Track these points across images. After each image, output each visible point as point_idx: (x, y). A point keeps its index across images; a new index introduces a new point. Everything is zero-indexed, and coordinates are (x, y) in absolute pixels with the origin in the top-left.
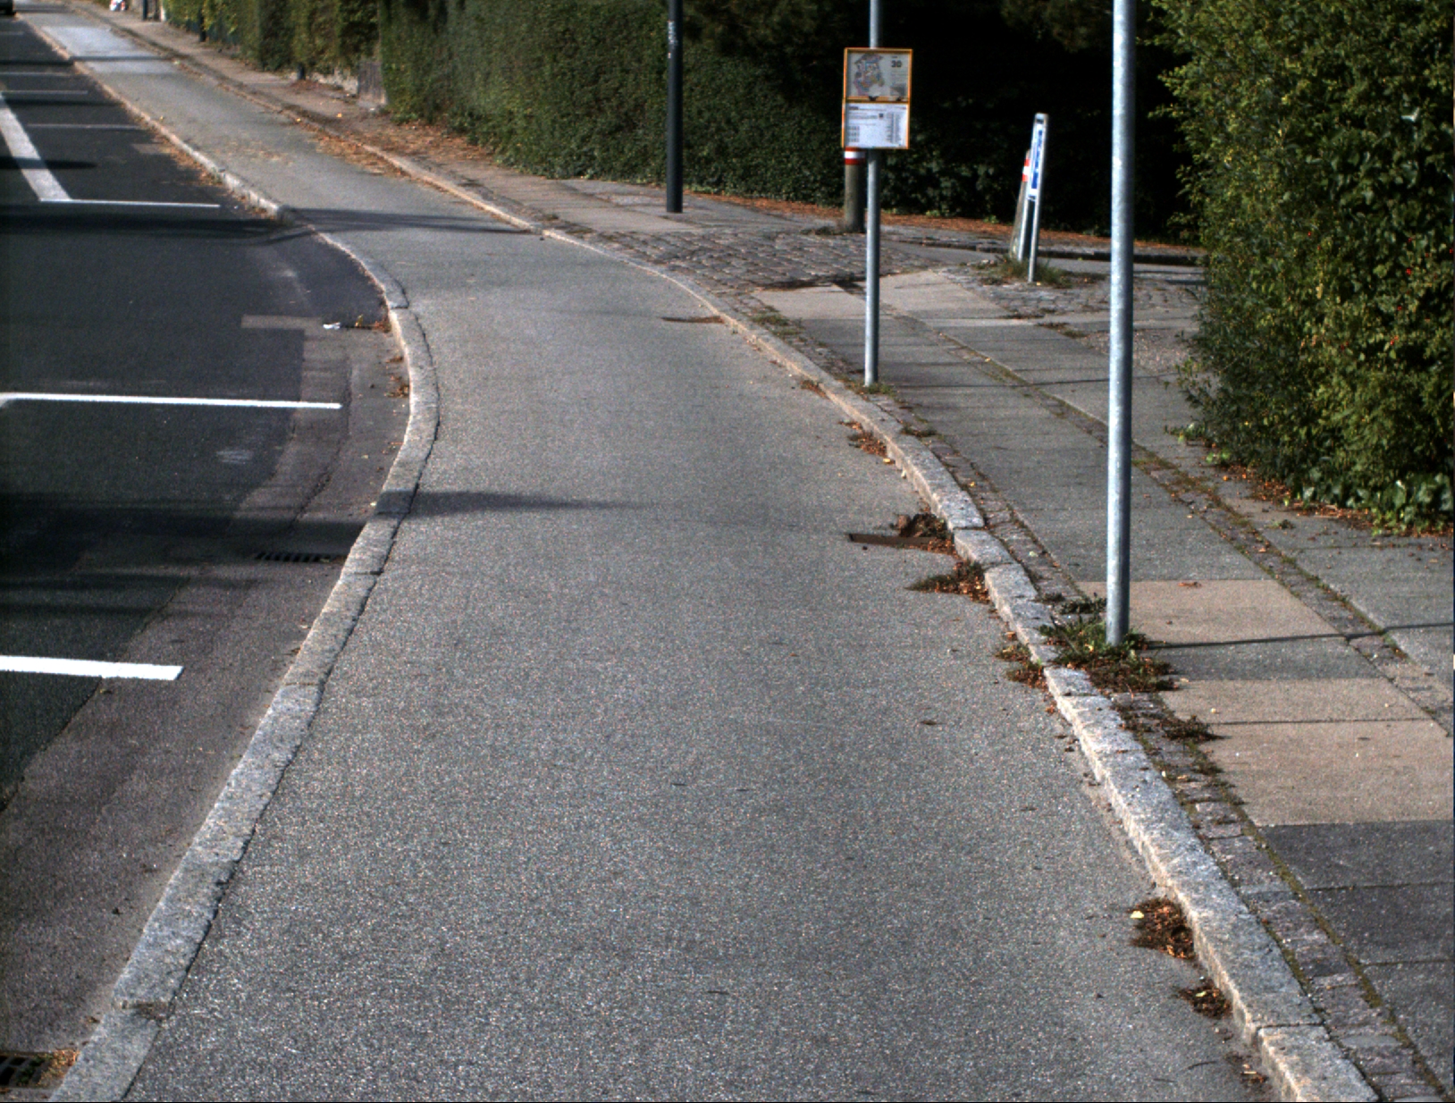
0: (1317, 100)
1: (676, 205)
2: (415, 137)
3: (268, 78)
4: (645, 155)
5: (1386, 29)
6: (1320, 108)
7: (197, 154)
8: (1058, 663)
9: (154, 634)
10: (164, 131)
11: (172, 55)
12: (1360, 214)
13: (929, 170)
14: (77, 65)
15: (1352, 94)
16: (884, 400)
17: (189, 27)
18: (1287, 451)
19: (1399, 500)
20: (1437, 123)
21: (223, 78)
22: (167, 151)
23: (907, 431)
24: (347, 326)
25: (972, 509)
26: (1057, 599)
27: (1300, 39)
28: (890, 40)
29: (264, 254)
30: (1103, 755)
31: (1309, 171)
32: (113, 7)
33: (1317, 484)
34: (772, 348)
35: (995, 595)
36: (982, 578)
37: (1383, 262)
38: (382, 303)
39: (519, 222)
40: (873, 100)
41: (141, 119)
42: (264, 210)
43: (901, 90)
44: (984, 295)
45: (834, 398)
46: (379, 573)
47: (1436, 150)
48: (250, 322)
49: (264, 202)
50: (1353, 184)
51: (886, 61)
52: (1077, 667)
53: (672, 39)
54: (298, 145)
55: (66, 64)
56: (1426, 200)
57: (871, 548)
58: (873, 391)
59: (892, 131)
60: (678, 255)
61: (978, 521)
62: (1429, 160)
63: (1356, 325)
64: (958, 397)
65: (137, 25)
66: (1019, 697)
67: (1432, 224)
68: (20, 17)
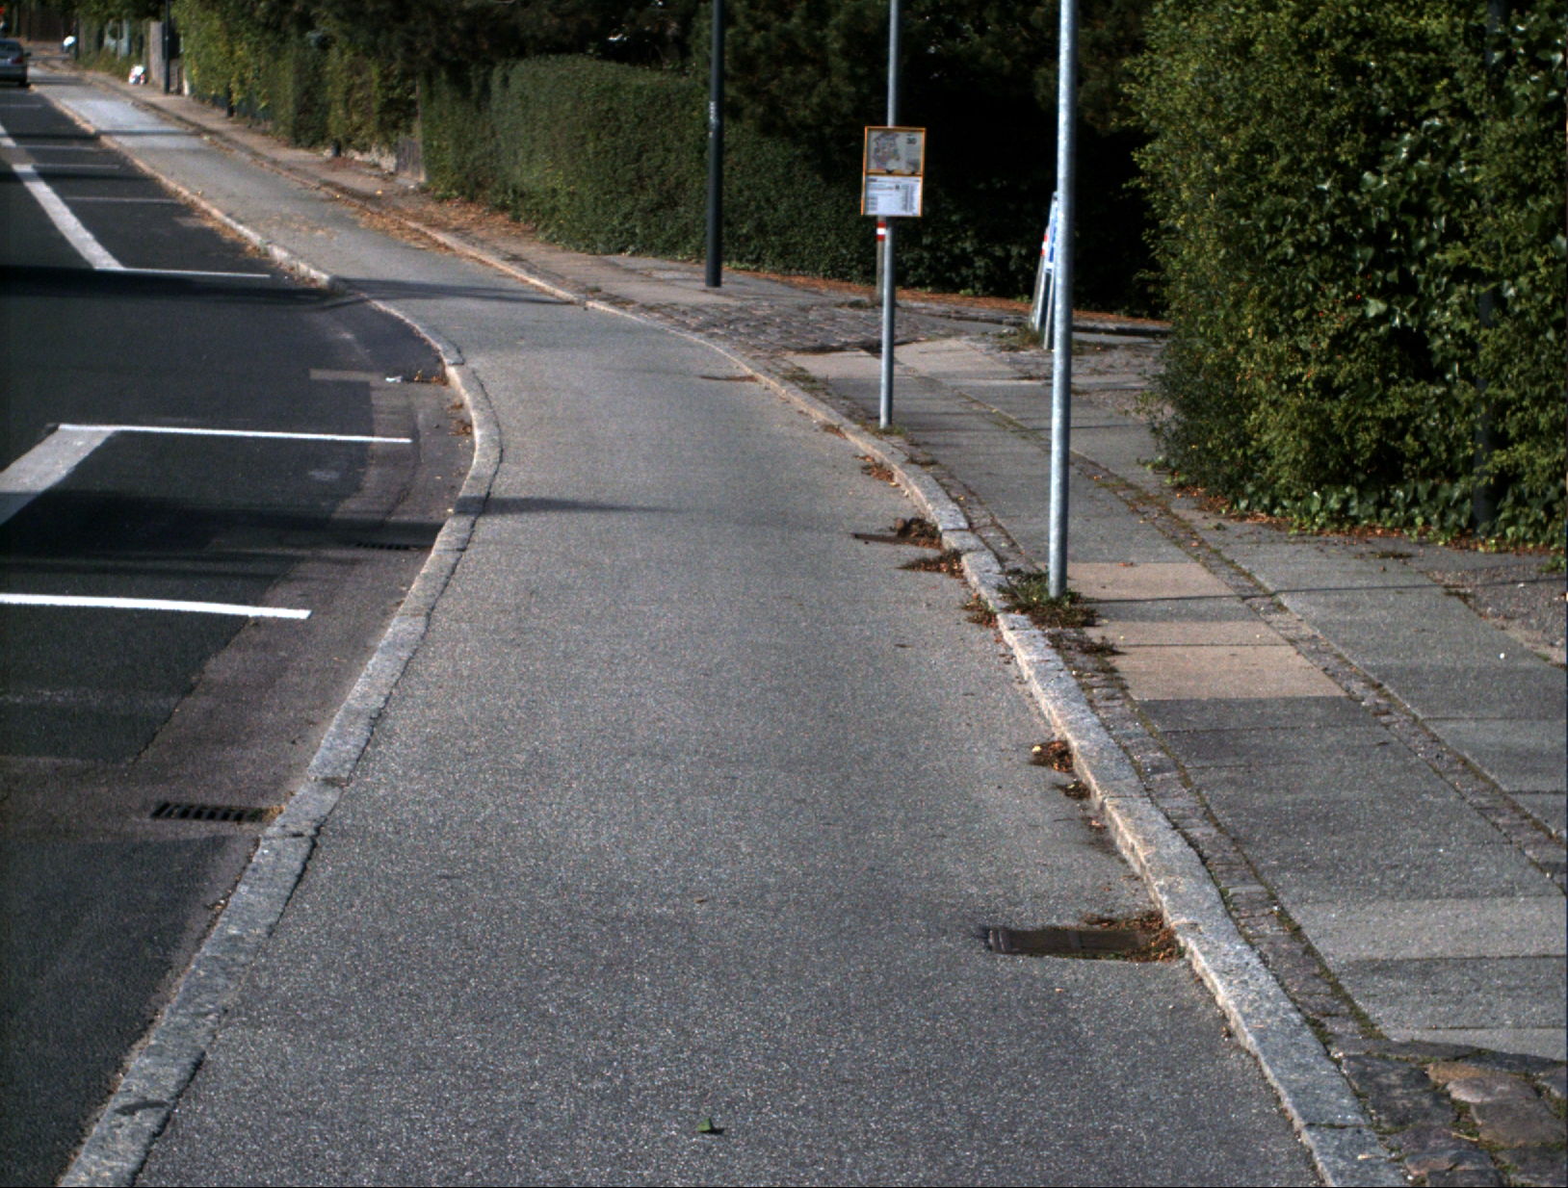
0: (1248, 170)
1: (715, 280)
2: (453, 213)
3: (301, 155)
4: (685, 233)
5: (1304, 112)
6: (1252, 178)
7: (240, 228)
8: (1008, 610)
9: (281, 591)
10: (204, 205)
11: (200, 131)
12: (1283, 267)
13: (964, 250)
14: (104, 139)
15: (1276, 167)
16: (896, 440)
17: (215, 101)
18: (1227, 470)
19: (1315, 507)
20: (1345, 190)
21: (255, 154)
22: (210, 224)
23: (912, 461)
24: (408, 379)
25: (960, 517)
26: (1017, 572)
27: (1238, 120)
28: (905, 120)
29: (320, 319)
30: (1030, 663)
31: (1241, 231)
32: (132, 80)
33: (1250, 496)
34: (799, 400)
35: (968, 571)
36: (959, 560)
37: (1301, 307)
38: (439, 360)
39: (561, 293)
40: (890, 173)
41: (178, 194)
42: (313, 280)
43: (915, 164)
44: (1001, 361)
45: (852, 439)
46: (463, 550)
47: (1343, 214)
48: (317, 374)
49: (313, 273)
50: (1278, 242)
51: (902, 138)
52: (1023, 613)
53: (713, 119)
54: (339, 220)
55: (93, 138)
56: (1337, 255)
57: (871, 543)
58: (887, 432)
59: (907, 201)
60: (715, 324)
61: (963, 524)
62: (1338, 222)
63: (1279, 360)
64: (962, 438)
65: (158, 98)
66: (975, 633)
67: (1341, 276)
68: (35, 89)
